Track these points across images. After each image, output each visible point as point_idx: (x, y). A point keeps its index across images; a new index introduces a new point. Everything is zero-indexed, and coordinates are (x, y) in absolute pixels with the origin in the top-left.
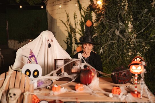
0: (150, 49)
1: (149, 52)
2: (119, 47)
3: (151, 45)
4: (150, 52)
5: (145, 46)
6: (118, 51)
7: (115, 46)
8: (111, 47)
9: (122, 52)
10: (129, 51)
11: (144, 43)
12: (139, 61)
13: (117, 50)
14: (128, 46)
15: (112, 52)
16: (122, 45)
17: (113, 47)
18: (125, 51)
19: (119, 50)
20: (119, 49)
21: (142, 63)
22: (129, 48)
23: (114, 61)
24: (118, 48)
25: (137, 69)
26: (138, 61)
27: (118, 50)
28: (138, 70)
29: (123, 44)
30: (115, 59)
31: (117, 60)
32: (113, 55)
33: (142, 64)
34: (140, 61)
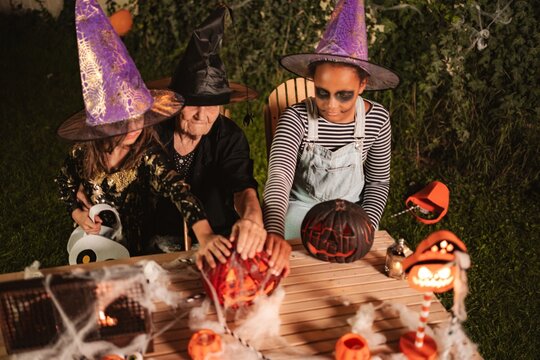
0: (395, 37)
1: (389, 45)
2: (280, 18)
3: (397, 22)
4: (392, 46)
5: (375, 22)
6: (276, 35)
7: (263, 14)
8: (250, 17)
9: (291, 42)
10: (315, 39)
11: (371, 11)
12: (448, 252)
13: (272, 31)
14: (313, 19)
15: (255, 37)
16: (291, 11)
17: (255, 17)
18: (303, 38)
19: (280, 33)
20: (281, 26)
21: (455, 257)
22: (316, 27)
23: (262, 74)
24: (278, 25)
25: (436, 276)
26: (443, 251)
27: (278, 30)
28: (437, 280)
29: (296, 11)
30: (265, 66)
31: (275, 71)
32: (257, 52)
33: (457, 261)
34: (451, 252)
